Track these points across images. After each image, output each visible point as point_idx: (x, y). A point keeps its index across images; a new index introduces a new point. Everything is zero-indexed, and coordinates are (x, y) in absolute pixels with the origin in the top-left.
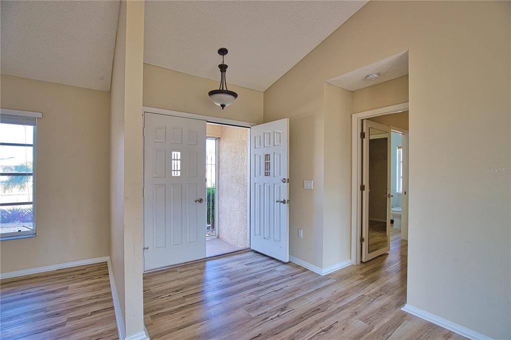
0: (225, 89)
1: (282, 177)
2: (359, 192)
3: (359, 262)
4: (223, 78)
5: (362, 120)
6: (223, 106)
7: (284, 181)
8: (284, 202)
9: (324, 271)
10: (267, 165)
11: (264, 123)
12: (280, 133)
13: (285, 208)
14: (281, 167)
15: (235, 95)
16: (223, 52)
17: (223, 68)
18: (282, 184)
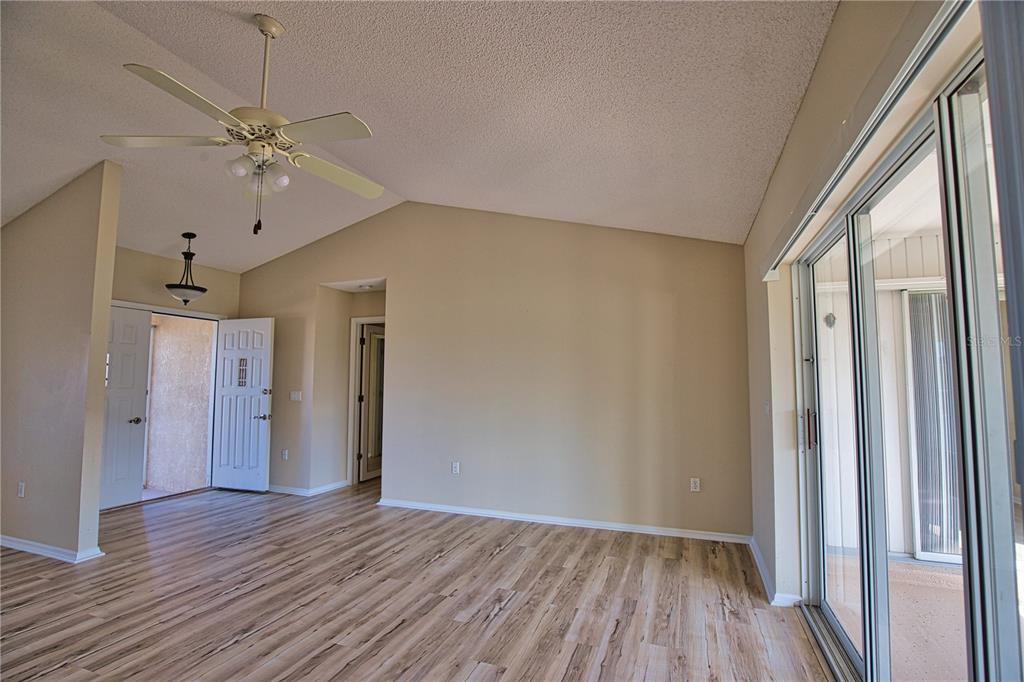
0: (190, 283)
1: (262, 387)
2: (357, 403)
3: (356, 482)
4: (188, 267)
5: (363, 325)
6: (186, 302)
7: (265, 392)
8: (264, 417)
9: (311, 492)
10: (242, 373)
11: (239, 318)
12: (261, 334)
13: (265, 425)
14: (261, 373)
15: (203, 290)
16: (189, 236)
17: (188, 256)
18: (262, 396)
